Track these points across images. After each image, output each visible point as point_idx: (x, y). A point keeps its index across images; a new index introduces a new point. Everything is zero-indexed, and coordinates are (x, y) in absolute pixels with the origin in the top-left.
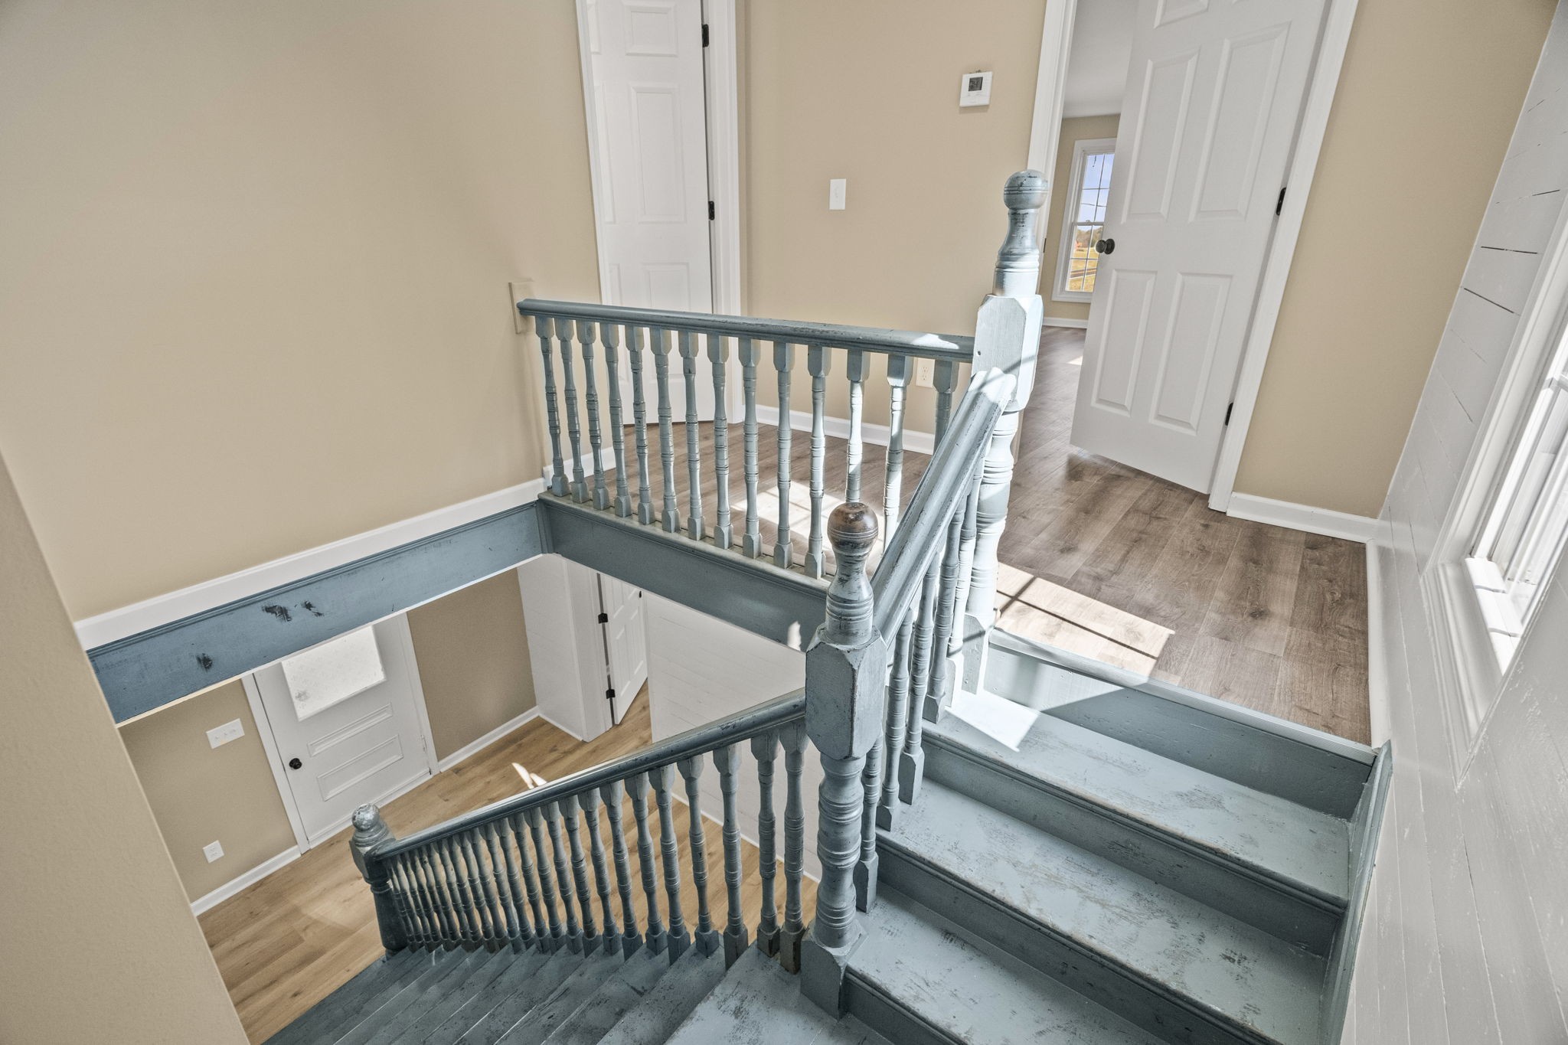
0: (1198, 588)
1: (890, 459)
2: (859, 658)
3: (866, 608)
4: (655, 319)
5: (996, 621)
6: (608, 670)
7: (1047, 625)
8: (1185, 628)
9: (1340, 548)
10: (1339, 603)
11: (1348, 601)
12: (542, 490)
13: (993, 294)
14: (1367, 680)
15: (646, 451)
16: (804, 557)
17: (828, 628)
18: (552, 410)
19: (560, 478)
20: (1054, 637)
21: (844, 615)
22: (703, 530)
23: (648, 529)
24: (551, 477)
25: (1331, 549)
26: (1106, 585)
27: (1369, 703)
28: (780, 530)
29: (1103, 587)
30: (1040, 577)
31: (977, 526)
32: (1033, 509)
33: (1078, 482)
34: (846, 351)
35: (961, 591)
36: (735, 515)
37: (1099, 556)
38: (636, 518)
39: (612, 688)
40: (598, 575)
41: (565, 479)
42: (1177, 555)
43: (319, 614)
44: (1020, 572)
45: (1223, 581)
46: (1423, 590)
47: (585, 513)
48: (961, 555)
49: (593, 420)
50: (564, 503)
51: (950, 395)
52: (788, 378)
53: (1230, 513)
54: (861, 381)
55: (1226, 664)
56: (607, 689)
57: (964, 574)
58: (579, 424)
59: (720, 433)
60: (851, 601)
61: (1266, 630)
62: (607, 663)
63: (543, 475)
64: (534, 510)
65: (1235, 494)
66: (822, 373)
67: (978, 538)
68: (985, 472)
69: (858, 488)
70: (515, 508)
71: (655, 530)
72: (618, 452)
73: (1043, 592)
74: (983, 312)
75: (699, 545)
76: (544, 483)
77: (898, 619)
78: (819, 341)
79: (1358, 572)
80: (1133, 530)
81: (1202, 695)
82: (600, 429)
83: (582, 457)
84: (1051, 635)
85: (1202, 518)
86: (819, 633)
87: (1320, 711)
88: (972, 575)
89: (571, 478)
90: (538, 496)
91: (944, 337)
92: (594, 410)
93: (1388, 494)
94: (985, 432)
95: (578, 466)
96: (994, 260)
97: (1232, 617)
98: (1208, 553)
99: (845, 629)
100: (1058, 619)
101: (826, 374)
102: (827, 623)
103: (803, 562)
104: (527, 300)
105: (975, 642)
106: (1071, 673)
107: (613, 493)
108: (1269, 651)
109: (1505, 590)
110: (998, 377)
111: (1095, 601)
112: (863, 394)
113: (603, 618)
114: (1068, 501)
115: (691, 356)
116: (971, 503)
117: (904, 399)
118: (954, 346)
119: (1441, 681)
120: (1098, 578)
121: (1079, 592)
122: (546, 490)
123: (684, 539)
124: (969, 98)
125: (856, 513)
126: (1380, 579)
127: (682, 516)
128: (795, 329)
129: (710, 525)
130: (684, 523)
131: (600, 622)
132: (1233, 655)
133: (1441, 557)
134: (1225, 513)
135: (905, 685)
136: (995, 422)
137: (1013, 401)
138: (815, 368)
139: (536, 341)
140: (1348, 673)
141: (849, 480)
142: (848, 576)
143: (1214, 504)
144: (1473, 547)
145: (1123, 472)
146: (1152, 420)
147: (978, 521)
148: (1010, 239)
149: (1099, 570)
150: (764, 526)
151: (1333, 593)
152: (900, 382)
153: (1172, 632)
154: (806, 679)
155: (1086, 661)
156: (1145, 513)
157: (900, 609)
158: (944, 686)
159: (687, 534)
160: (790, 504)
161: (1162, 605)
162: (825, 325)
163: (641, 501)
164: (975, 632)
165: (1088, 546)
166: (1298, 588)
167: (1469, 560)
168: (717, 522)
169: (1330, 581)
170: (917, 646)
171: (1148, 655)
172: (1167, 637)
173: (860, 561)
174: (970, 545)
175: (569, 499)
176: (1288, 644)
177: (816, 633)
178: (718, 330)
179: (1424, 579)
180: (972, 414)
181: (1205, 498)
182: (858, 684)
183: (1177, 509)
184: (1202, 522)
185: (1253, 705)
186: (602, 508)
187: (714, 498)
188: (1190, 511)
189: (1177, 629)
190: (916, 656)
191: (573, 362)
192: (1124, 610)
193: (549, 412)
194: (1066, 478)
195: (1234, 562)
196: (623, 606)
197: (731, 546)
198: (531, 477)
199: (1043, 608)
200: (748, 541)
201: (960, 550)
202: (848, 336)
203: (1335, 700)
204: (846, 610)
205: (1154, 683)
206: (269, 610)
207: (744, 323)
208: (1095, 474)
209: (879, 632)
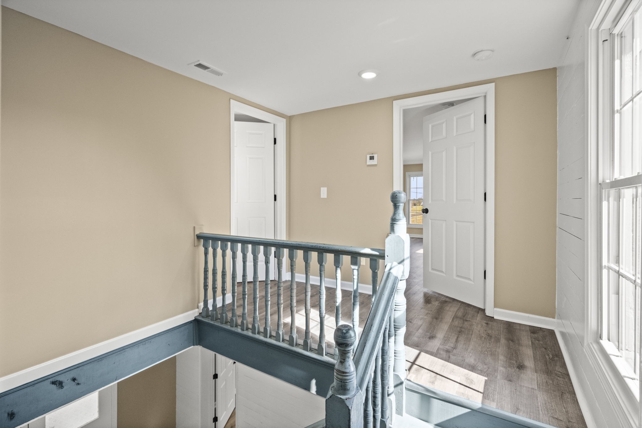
0: (491, 355)
1: (354, 299)
2: (351, 402)
3: (353, 376)
4: (254, 241)
5: (407, 376)
6: (215, 405)
7: (430, 377)
8: (491, 376)
9: (544, 333)
10: (552, 359)
11: (556, 359)
12: (197, 314)
13: (390, 234)
14: (577, 400)
15: (246, 296)
16: (317, 345)
17: (335, 387)
18: (206, 278)
19: (206, 309)
20: (435, 383)
21: (343, 380)
22: (270, 333)
23: (245, 333)
24: (202, 308)
25: (541, 333)
26: (452, 355)
27: (582, 413)
28: (306, 333)
29: (451, 356)
30: (422, 352)
31: (395, 330)
32: (413, 318)
33: (430, 305)
34: (333, 254)
35: (391, 362)
36: (285, 324)
37: (446, 340)
38: (239, 327)
39: (216, 416)
40: (215, 355)
41: (208, 309)
42: (478, 338)
43: (78, 384)
44: (414, 349)
45: (501, 350)
46: (587, 355)
47: (216, 325)
48: (389, 345)
49: (224, 282)
50: (207, 321)
51: (377, 272)
52: (309, 265)
53: (495, 318)
54: (340, 267)
55: (514, 394)
56: (214, 417)
57: (391, 353)
58: (217, 284)
59: (280, 289)
60: (346, 373)
61: (526, 375)
62: (215, 401)
63: (198, 308)
64: (192, 324)
65: (495, 309)
66: (324, 263)
67: (395, 335)
68: (395, 305)
69: (340, 313)
70: (183, 324)
71: (248, 333)
72: (233, 296)
73: (425, 359)
74: (387, 240)
75: (269, 340)
76: (198, 311)
77: (367, 380)
78: (322, 251)
79: (556, 344)
80: (457, 327)
81: (508, 413)
82: (226, 287)
83: (217, 298)
84: (433, 383)
85: (485, 320)
86: (331, 390)
87: (562, 419)
88: (395, 353)
89: (211, 308)
90: (195, 317)
91: (373, 249)
92: (225, 278)
93: (556, 308)
94: (394, 289)
95: (215, 303)
96: (389, 221)
97: (510, 369)
98: (491, 337)
99: (343, 387)
100: (434, 374)
101: (325, 264)
102: (335, 383)
103: (316, 348)
104: (200, 233)
105: (399, 387)
106: (446, 403)
107: (230, 315)
108: (530, 387)
109: (621, 356)
110: (396, 266)
111: (449, 363)
112: (341, 272)
113: (216, 376)
114: (427, 313)
115: (268, 256)
116: (391, 320)
117: (358, 274)
118: (377, 253)
119: (611, 402)
120: (448, 351)
121: (441, 359)
122: (199, 314)
123: (261, 338)
124: (370, 162)
125: (346, 330)
126: (566, 348)
127: (261, 326)
128: (312, 246)
129: (274, 330)
130: (262, 330)
131: (214, 379)
132: (516, 390)
133: (589, 339)
134: (493, 317)
135: (371, 415)
136: (397, 284)
137: (403, 275)
138: (321, 261)
139: (202, 249)
140: (567, 396)
141: (336, 309)
142: (344, 360)
143: (488, 313)
144: (600, 335)
145: (447, 299)
146: (455, 277)
147: (395, 328)
148: (395, 214)
149: (447, 347)
150: (299, 331)
151: (548, 355)
152: (356, 267)
153: (486, 378)
154: (326, 415)
155: (452, 396)
156: (461, 318)
157: (367, 375)
158: (388, 413)
159: (263, 335)
160: (310, 320)
161: (478, 364)
162: (324, 244)
163: (243, 318)
164: (399, 382)
165: (440, 335)
166: (533, 353)
167: (601, 341)
168: (277, 329)
169: (545, 349)
170: (374, 392)
171: (478, 391)
172: (485, 381)
173: (349, 352)
174: (392, 339)
175: (209, 319)
176: (537, 382)
177: (330, 390)
178: (280, 246)
179: (585, 349)
180: (388, 281)
181: (483, 310)
182: (351, 417)
183: (473, 316)
184: (485, 322)
185: (532, 417)
186: (224, 323)
187: (276, 317)
188: (479, 317)
189: (488, 376)
190: (374, 397)
191: (217, 258)
192: (462, 367)
193: (204, 279)
194: (425, 303)
195: (503, 341)
196: (225, 369)
197: (283, 340)
198: (193, 309)
199: (427, 368)
200: (291, 338)
201: (388, 342)
202: (334, 249)
203: (567, 412)
204: (344, 377)
205: (485, 407)
206: (53, 383)
207: (291, 243)
208: (436, 300)
209: (359, 388)
